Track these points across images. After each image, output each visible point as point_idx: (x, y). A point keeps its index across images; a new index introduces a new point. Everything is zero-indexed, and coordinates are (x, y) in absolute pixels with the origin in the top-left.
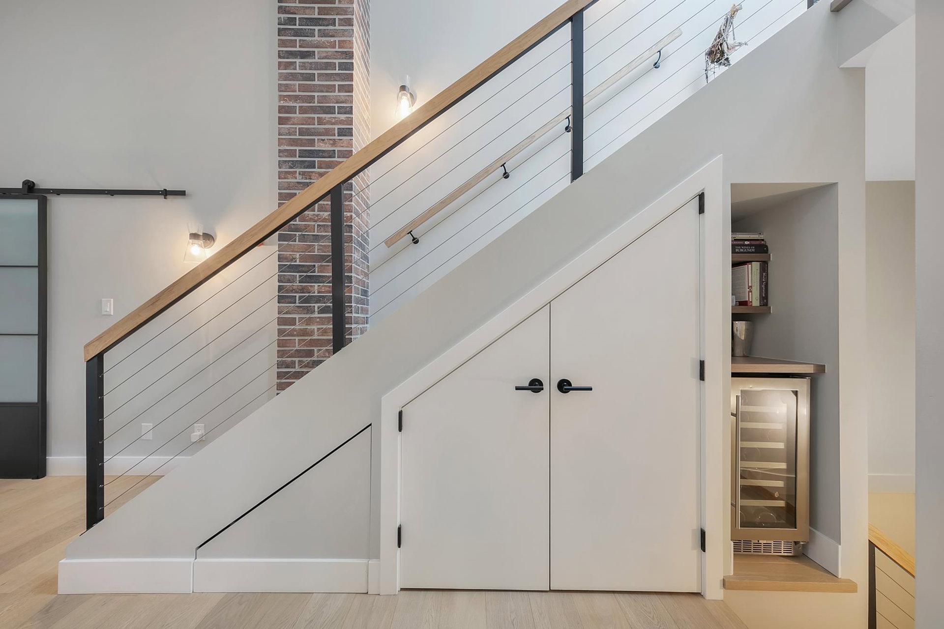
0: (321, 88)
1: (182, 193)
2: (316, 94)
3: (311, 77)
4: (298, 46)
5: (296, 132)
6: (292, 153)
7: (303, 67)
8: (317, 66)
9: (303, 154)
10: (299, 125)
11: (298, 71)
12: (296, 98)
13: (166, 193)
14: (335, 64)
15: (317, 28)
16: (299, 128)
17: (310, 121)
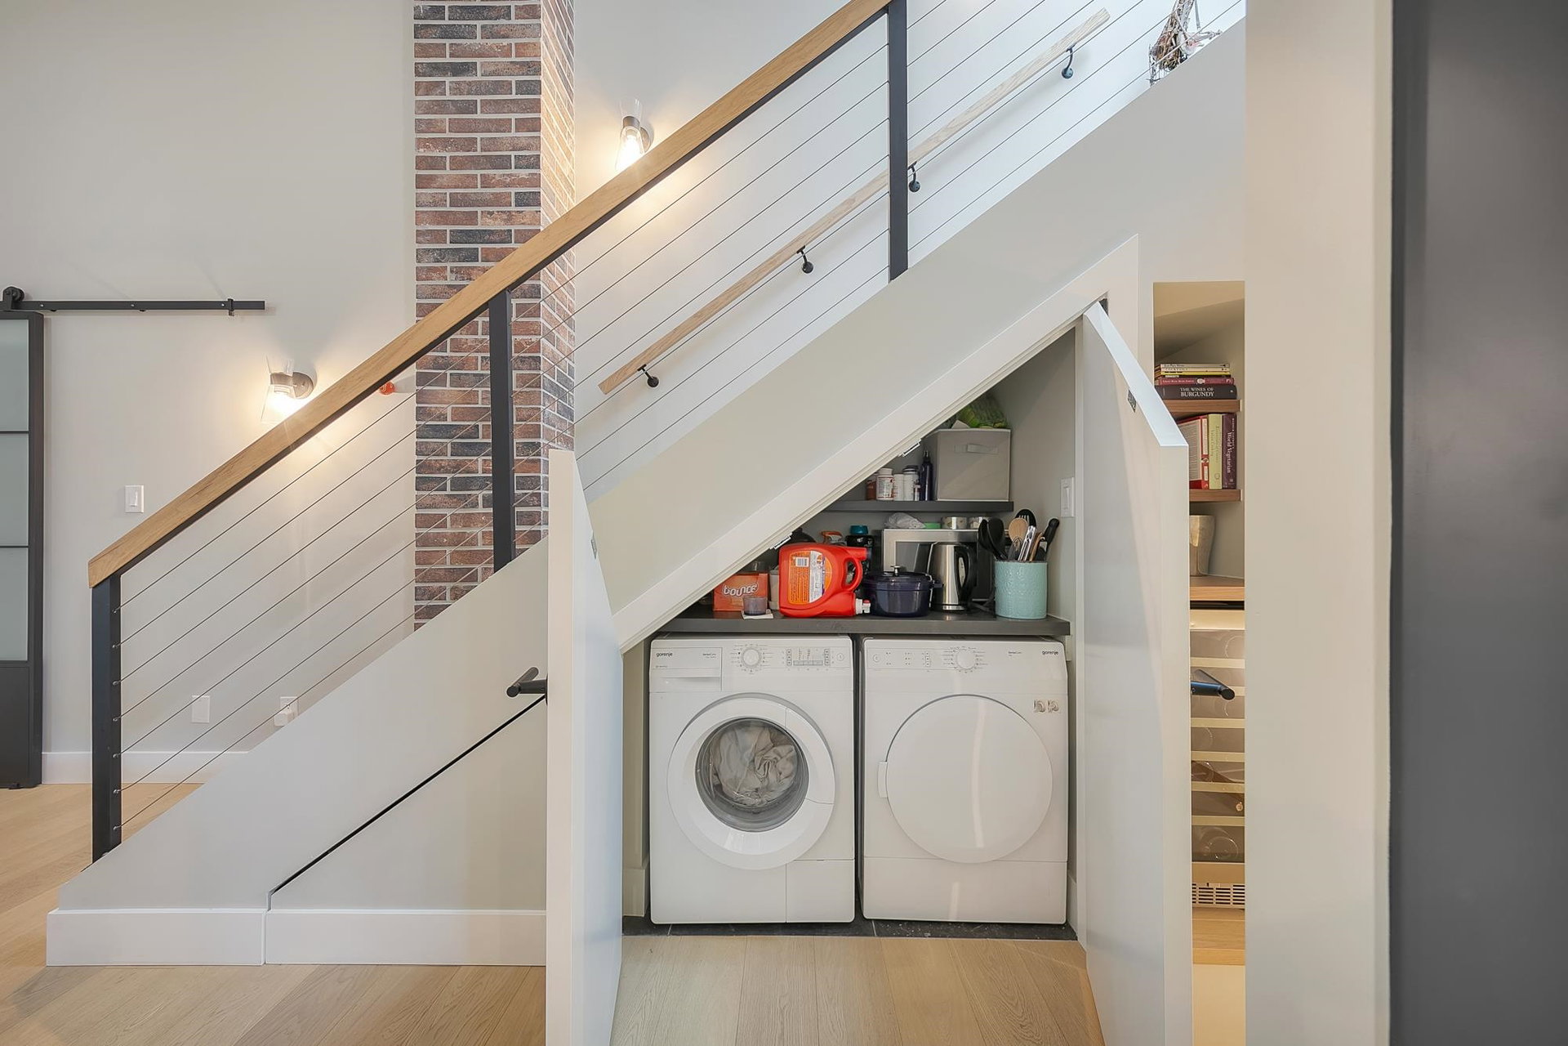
0: (488, 126)
1: (259, 306)
2: (478, 136)
3: (470, 107)
4: (448, 55)
5: (446, 201)
6: (438, 236)
7: (457, 89)
8: (479, 88)
9: (457, 237)
10: (450, 188)
11: (448, 97)
12: (446, 143)
13: (231, 306)
14: (510, 83)
15: (479, 23)
16: (450, 194)
17: (469, 181)
